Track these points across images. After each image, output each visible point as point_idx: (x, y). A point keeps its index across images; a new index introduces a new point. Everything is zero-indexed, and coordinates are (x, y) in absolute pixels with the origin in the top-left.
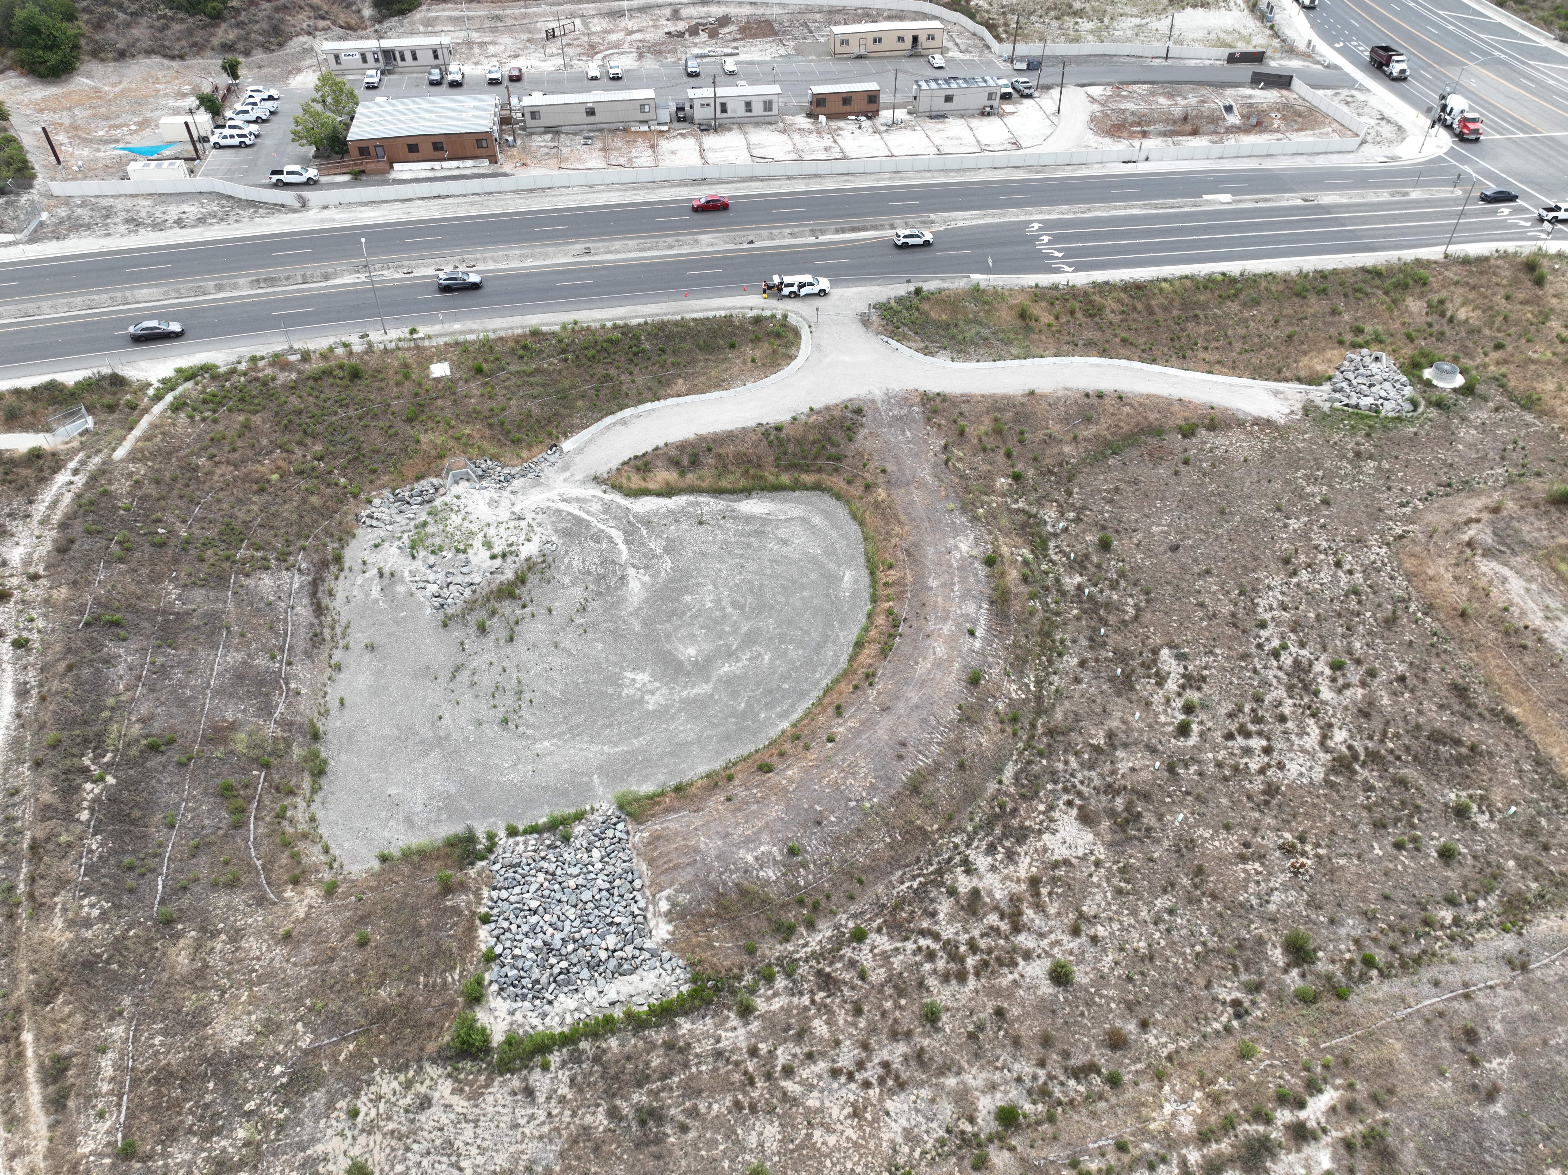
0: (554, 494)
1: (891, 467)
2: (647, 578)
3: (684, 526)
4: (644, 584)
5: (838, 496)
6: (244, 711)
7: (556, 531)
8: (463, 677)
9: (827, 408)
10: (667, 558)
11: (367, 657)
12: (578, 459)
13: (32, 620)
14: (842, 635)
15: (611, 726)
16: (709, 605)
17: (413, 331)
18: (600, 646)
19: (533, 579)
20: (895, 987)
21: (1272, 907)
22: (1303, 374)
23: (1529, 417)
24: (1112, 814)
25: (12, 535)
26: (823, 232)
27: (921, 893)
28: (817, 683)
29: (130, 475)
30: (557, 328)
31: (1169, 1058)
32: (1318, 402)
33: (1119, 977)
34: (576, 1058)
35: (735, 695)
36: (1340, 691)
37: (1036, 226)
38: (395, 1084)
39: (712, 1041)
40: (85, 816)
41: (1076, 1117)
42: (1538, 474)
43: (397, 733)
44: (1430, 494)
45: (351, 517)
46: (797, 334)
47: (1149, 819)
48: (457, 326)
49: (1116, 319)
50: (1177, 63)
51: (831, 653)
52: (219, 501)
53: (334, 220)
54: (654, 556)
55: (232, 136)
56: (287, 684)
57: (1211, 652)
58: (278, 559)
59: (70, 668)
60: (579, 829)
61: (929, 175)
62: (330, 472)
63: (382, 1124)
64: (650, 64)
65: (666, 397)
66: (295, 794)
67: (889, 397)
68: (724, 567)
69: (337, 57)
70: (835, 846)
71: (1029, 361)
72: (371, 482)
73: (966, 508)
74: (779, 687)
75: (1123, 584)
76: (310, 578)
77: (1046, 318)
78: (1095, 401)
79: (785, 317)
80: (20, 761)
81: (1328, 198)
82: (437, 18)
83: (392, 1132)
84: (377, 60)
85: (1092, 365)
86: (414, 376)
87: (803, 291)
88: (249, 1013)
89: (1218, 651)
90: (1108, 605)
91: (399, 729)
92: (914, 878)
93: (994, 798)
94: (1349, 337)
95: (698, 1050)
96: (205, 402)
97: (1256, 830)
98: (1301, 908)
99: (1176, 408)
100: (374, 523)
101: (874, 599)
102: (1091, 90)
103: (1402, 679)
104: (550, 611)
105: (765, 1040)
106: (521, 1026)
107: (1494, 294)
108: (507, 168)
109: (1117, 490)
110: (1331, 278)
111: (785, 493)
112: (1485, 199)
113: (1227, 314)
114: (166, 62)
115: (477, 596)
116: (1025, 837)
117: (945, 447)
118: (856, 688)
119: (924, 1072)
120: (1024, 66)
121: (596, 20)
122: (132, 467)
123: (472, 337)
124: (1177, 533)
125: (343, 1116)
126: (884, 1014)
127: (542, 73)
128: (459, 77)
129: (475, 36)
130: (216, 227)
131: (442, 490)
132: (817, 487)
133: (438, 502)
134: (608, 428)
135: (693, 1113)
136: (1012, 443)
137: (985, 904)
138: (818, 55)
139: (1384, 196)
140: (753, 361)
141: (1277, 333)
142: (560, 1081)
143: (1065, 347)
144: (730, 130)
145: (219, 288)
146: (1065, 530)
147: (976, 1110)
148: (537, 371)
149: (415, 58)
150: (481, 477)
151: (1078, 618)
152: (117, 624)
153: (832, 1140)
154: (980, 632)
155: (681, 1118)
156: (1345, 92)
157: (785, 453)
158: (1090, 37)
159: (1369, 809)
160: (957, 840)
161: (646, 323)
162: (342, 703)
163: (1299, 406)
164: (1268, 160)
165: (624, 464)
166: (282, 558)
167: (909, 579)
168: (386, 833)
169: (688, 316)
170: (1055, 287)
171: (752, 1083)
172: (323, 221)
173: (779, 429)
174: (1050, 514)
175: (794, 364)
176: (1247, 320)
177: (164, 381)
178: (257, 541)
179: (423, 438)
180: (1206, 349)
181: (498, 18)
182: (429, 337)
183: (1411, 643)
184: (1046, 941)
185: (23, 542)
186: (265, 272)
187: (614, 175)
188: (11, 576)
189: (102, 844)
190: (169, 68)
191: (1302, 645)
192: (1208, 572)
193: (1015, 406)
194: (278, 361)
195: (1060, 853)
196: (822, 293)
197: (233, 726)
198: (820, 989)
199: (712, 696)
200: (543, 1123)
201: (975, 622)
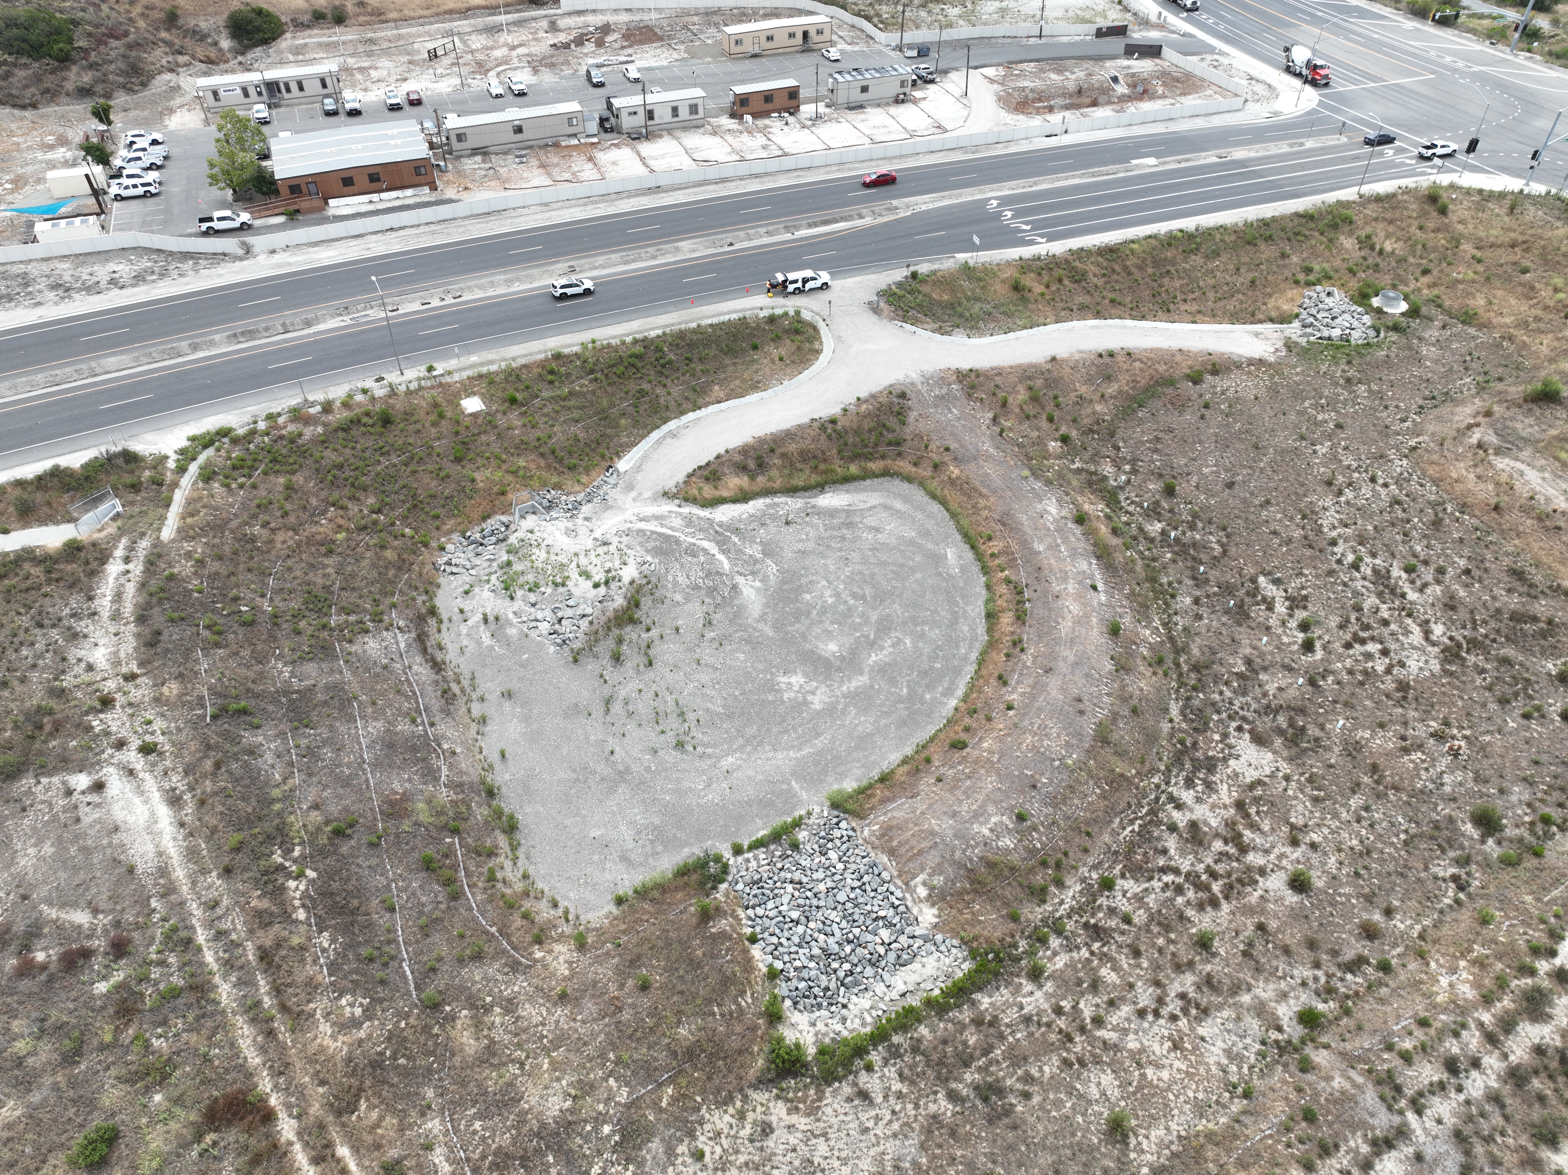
0: (628, 515)
1: (953, 446)
2: (758, 584)
3: (772, 528)
4: (758, 590)
5: (909, 479)
6: (410, 780)
7: (647, 551)
8: (617, 708)
9: (873, 396)
10: (769, 562)
11: (507, 705)
12: (639, 477)
13: (149, 723)
14: (969, 609)
15: (786, 731)
16: (830, 600)
17: (430, 369)
18: (742, 657)
19: (646, 602)
20: (1159, 924)
21: (1447, 789)
22: (1273, 314)
23: (1472, 331)
24: (1281, 732)
25: (85, 636)
26: (797, 228)
27: (1144, 834)
28: (965, 658)
29: (189, 555)
30: (576, 349)
31: (1421, 937)
32: (1294, 338)
33: (1348, 875)
34: (895, 1053)
35: (893, 681)
36: (1421, 590)
37: (995, 203)
38: (727, 1118)
39: (1016, 1009)
40: (301, 915)
41: (1367, 1007)
42: (1500, 379)
43: (574, 776)
44: (1421, 407)
45: (429, 567)
46: (815, 328)
47: (1313, 731)
48: (474, 359)
49: (1100, 282)
50: (1050, 40)
51: (966, 628)
52: (290, 569)
53: (290, 264)
54: (756, 562)
55: (135, 186)
56: (439, 745)
57: (1301, 574)
58: (373, 621)
59: (218, 765)
60: (802, 835)
61: (874, 163)
62: (393, 524)
63: (733, 1158)
64: (548, 78)
65: (706, 405)
66: (496, 855)
67: (926, 379)
68: (829, 562)
69: (215, 94)
70: (1055, 806)
71: (1035, 329)
72: (438, 528)
73: (1036, 473)
74: (932, 668)
75: (1200, 525)
76: (413, 635)
77: (1039, 289)
78: (1108, 360)
79: (798, 313)
80: (205, 872)
81: (1239, 154)
82: (306, 45)
83: (746, 1164)
84: (260, 94)
85: (1092, 327)
86: (449, 414)
87: (808, 286)
88: (558, 1080)
89: (1306, 572)
90: (1194, 545)
91: (574, 771)
92: (1132, 822)
93: (1172, 735)
94: (1301, 277)
95: (1007, 1020)
96: (234, 468)
97: (1405, 724)
98: (1470, 784)
99: (1178, 358)
100: (455, 570)
101: (985, 570)
102: (985, 71)
103: (1467, 572)
104: (677, 629)
105: (1064, 998)
106: (825, 1035)
107: (1409, 226)
108: (450, 193)
109: (1158, 439)
110: (1272, 225)
111: (856, 484)
112: (1369, 142)
113: (1194, 268)
114: (17, 112)
115: (596, 627)
116: (1215, 766)
117: (995, 420)
118: (1008, 655)
119: (1219, 995)
120: (914, 53)
121: (473, 37)
122: (187, 546)
123: (494, 368)
124: (1226, 471)
125: (689, 1160)
126: (1160, 950)
127: (440, 94)
128: (357, 105)
129: (351, 61)
130: (161, 283)
131: (513, 527)
132: (886, 473)
133: (513, 539)
134: (659, 442)
135: (1028, 1079)
136: (1050, 407)
137: (1205, 833)
138: (713, 57)
139: (1284, 148)
140: (781, 359)
141: (1241, 279)
142: (889, 1078)
143: (1063, 314)
144: (661, 136)
145: (195, 347)
146: (1128, 482)
147: (1278, 1018)
148: (571, 393)
149: (301, 88)
150: (549, 509)
151: (1174, 561)
152: (244, 712)
153: (1165, 1075)
154: (1100, 586)
155: (1019, 1086)
156: (1209, 57)
157: (846, 444)
158: (961, 22)
159: (1490, 688)
160: (1156, 780)
161: (664, 334)
162: (503, 755)
163: (1280, 344)
164: (1171, 123)
165: (689, 476)
166: (377, 618)
167: (1014, 547)
168: (607, 876)
169: (705, 322)
170: (1038, 258)
171: (1070, 1039)
172: (279, 266)
173: (833, 422)
174: (1108, 469)
175: (824, 358)
176: (1212, 271)
177: (182, 452)
178: (345, 604)
179: (478, 476)
180: (1185, 301)
181: (371, 41)
182: (450, 373)
183: (1461, 540)
184: (1272, 857)
185: (101, 642)
186: (239, 325)
187: (566, 190)
188: (104, 679)
189: (333, 941)
190: (22, 119)
191: (1374, 555)
192: (1268, 502)
193: (1042, 373)
194: (297, 415)
195: (1251, 775)
196: (825, 286)
197: (406, 797)
198: (1094, 940)
199: (871, 686)
200: (890, 1122)
201: (1092, 577)
